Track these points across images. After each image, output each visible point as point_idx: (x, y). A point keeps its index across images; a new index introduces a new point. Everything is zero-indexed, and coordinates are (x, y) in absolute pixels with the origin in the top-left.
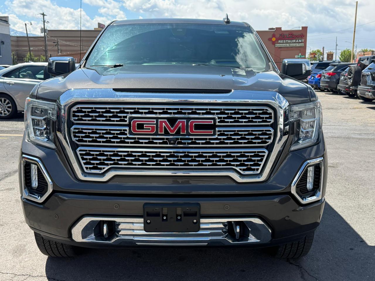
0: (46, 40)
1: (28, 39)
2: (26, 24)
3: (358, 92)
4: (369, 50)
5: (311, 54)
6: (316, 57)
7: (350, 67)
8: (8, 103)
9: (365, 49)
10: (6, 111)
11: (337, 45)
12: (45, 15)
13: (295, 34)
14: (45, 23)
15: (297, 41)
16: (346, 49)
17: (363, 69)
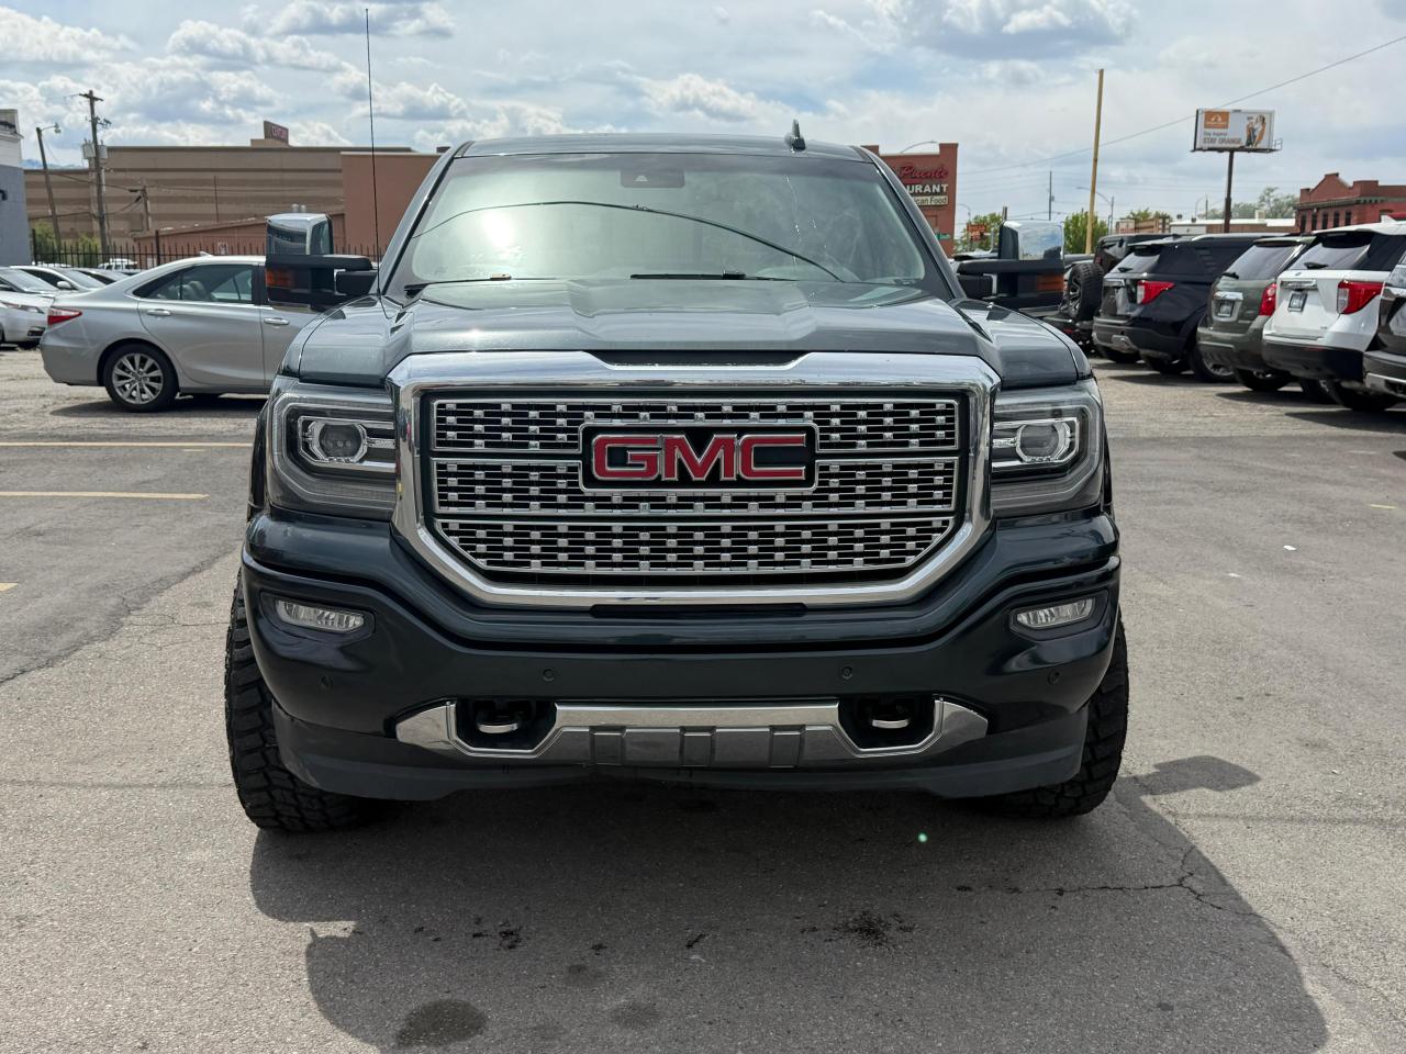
0: (104, 182)
1: (47, 178)
2: (39, 131)
3: (1094, 334)
4: (1154, 213)
5: (970, 227)
6: (987, 237)
7: (1073, 265)
8: (153, 368)
9: (1143, 211)
10: (146, 389)
11: (1051, 199)
12: (97, 99)
13: (919, 166)
14: (99, 127)
15: (927, 189)
16: (1079, 212)
17: (1109, 270)
